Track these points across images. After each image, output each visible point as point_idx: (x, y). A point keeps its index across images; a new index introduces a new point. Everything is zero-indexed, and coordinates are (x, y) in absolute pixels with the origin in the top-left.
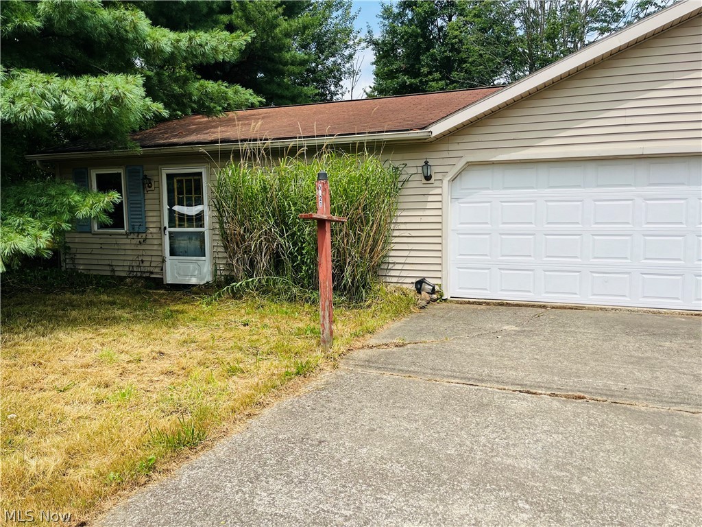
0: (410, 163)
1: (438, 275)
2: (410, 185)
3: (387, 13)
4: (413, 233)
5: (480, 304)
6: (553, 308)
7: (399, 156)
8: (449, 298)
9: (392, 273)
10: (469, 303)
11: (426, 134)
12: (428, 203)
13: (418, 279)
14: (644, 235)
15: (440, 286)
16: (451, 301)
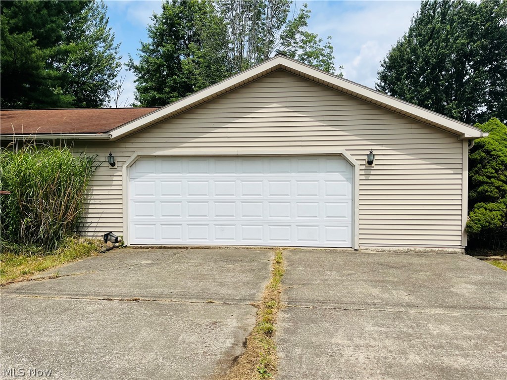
0: (100, 154)
1: (120, 230)
2: (101, 169)
3: (145, 49)
4: (103, 202)
5: (147, 248)
6: (192, 248)
7: (93, 150)
8: (129, 245)
9: (90, 229)
10: (141, 248)
11: (107, 136)
12: (114, 182)
13: (106, 233)
14: (242, 202)
15: (122, 237)
16: (129, 247)
